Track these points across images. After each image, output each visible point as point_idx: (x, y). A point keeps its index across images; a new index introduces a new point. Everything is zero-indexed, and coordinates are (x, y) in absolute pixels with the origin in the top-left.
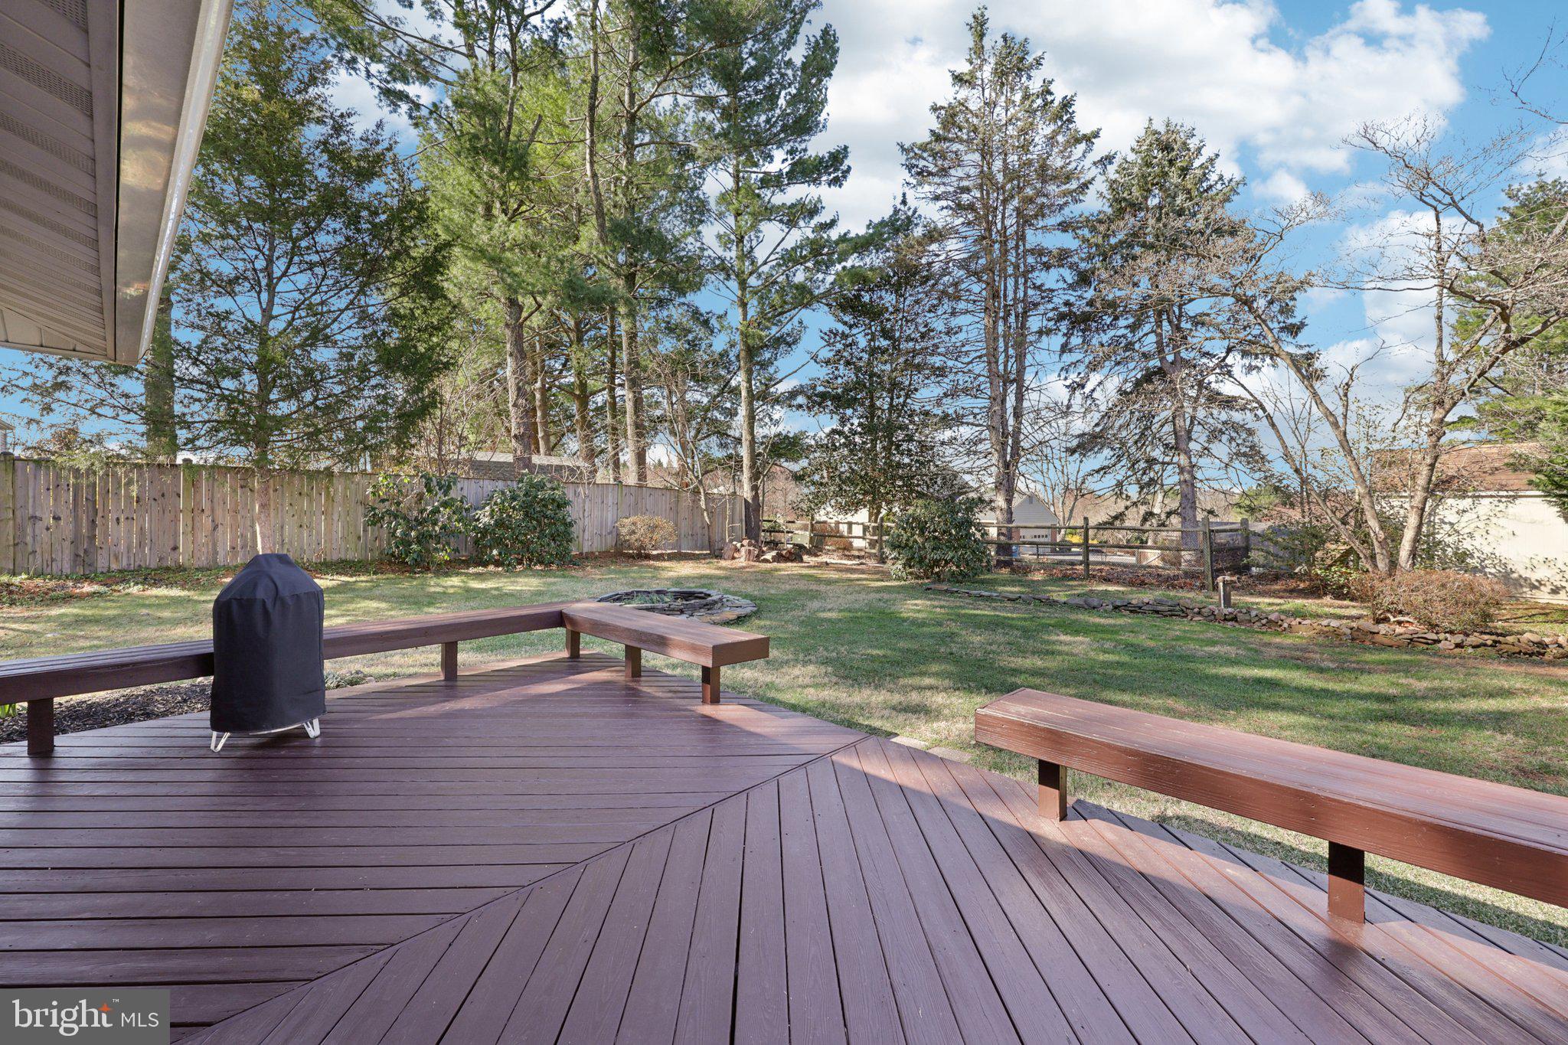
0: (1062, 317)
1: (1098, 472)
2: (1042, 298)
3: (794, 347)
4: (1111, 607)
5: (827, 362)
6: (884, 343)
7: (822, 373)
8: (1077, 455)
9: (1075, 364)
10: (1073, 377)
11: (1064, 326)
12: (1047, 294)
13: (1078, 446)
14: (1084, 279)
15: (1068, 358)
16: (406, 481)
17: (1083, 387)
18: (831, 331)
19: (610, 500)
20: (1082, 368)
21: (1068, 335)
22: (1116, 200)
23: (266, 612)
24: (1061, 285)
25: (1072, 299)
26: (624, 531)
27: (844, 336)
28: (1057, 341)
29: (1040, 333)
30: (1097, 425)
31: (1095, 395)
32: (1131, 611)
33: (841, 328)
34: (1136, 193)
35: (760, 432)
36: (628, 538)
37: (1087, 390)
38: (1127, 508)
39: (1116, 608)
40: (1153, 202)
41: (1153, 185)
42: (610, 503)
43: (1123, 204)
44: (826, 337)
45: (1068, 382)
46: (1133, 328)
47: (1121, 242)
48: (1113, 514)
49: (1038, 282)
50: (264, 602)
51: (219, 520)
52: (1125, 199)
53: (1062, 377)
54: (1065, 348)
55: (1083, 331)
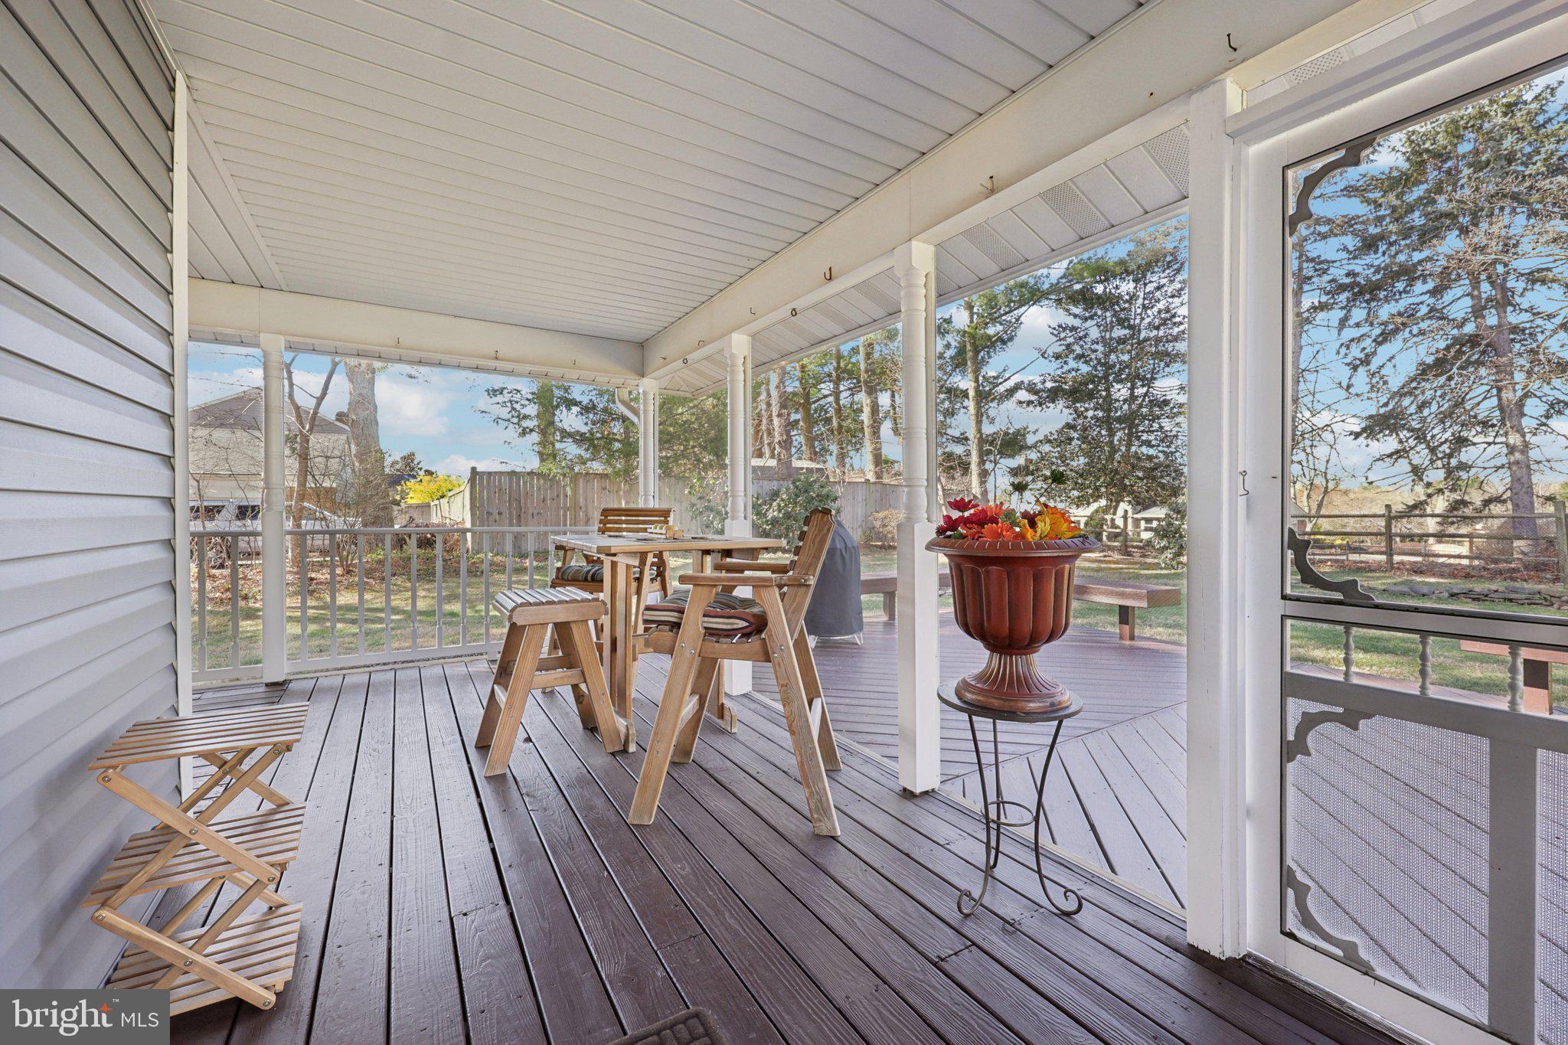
0: (1342, 288)
1: (1390, 456)
2: (1316, 270)
3: (1009, 344)
4: (1447, 595)
5: (1057, 357)
6: (1119, 332)
7: (1052, 367)
8: (1361, 439)
9: (1359, 340)
10: (1356, 352)
11: (1343, 297)
12: (1322, 266)
13: (1364, 430)
14: (1370, 244)
15: (1349, 333)
16: (711, 482)
17: (1368, 363)
18: (1060, 326)
19: (860, 497)
20: (1367, 343)
21: (1347, 308)
22: (1414, 152)
23: (843, 558)
24: (1344, 255)
25: (1358, 269)
26: (878, 524)
27: (1073, 329)
28: (1337, 314)
29: (1314, 308)
30: (1386, 404)
31: (1383, 372)
32: (1474, 599)
33: (1071, 321)
34: (1442, 140)
35: (988, 429)
36: (881, 530)
37: (1373, 367)
38: (1429, 496)
39: (1452, 595)
40: (1464, 148)
41: (1465, 128)
42: (860, 500)
43: (1425, 156)
44: (1056, 332)
45: (1348, 360)
46: (1435, 292)
47: (1420, 198)
48: (1411, 503)
49: (1314, 255)
50: (841, 550)
51: (590, 515)
52: (1427, 151)
53: (1341, 356)
54: (1343, 323)
55: (1368, 302)
